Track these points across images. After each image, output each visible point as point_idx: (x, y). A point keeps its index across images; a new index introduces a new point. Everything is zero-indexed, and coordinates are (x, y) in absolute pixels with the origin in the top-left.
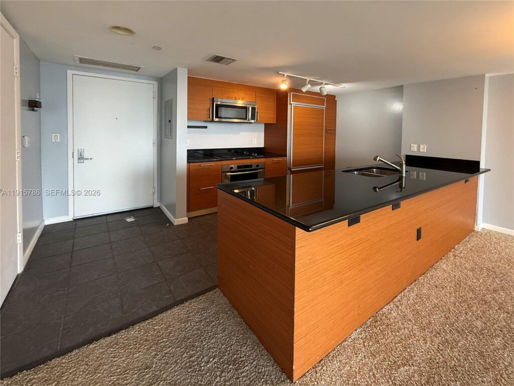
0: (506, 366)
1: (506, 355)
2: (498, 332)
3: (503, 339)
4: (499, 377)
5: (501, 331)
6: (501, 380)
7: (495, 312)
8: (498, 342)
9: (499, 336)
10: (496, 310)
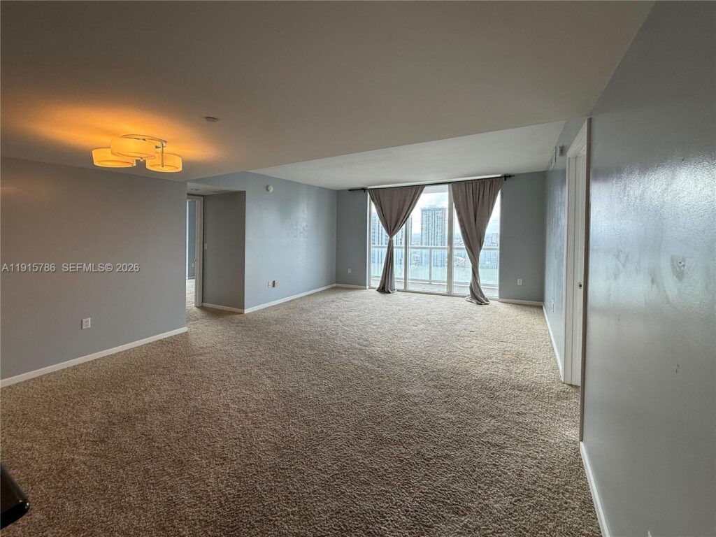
0: (97, 514)
1: (87, 508)
2: (59, 502)
3: (69, 501)
4: (103, 525)
5: (60, 498)
6: (108, 525)
7: (33, 491)
8: (69, 507)
9: (64, 503)
10: (32, 489)
